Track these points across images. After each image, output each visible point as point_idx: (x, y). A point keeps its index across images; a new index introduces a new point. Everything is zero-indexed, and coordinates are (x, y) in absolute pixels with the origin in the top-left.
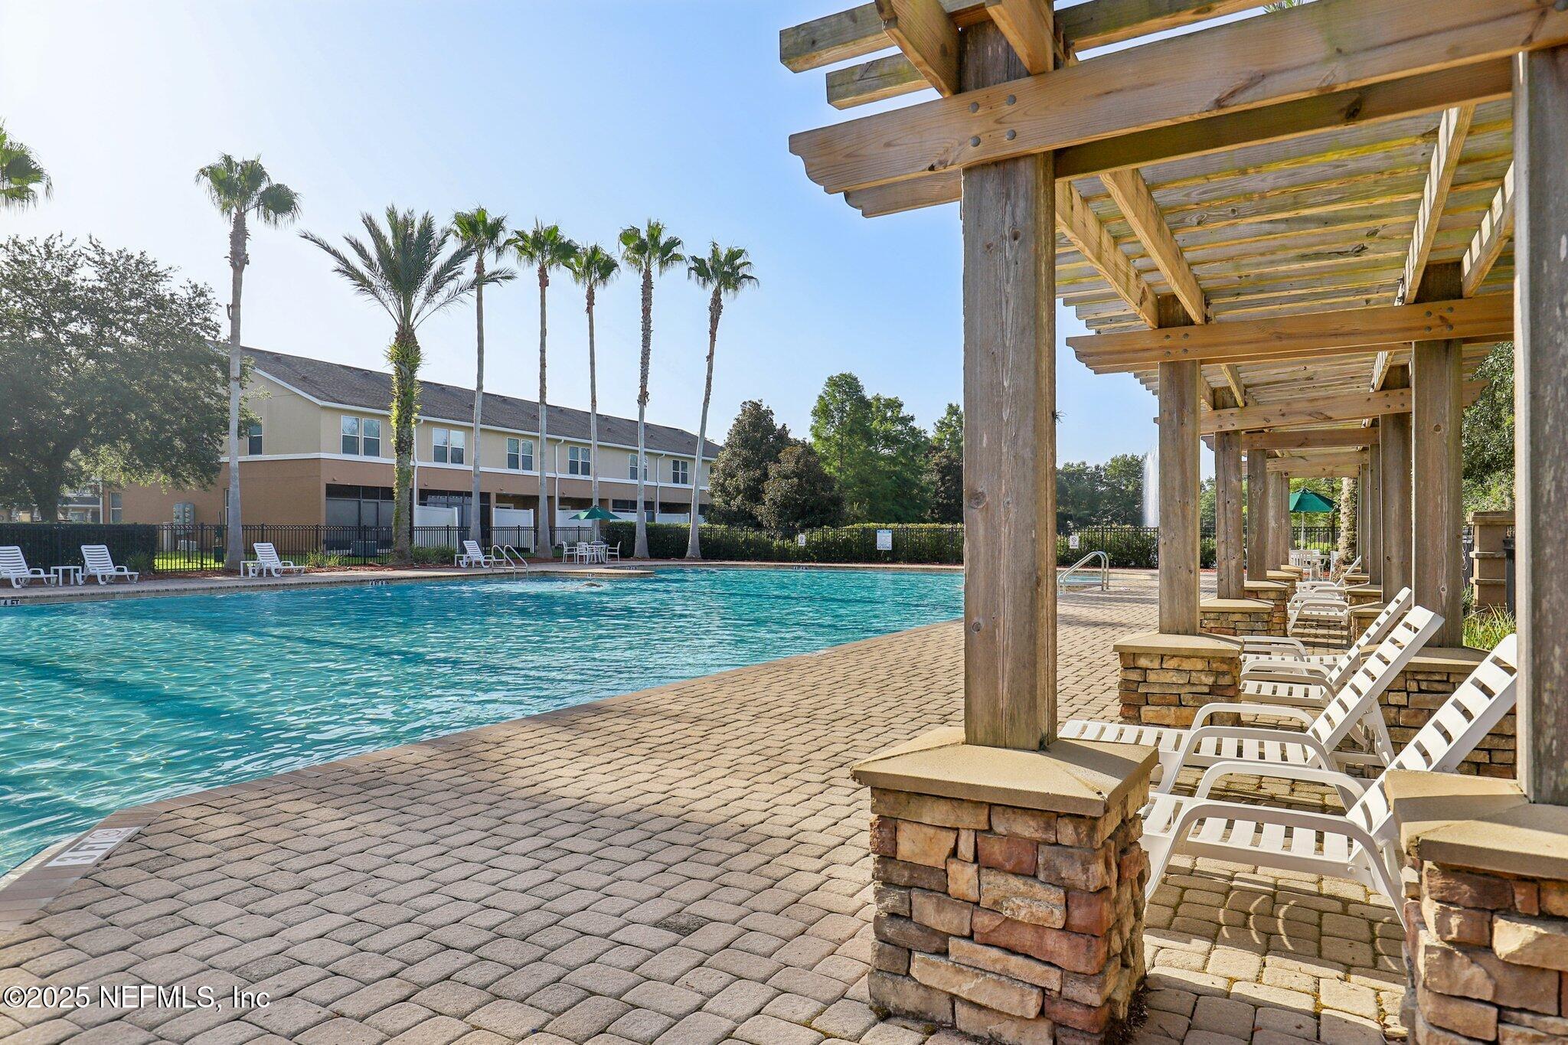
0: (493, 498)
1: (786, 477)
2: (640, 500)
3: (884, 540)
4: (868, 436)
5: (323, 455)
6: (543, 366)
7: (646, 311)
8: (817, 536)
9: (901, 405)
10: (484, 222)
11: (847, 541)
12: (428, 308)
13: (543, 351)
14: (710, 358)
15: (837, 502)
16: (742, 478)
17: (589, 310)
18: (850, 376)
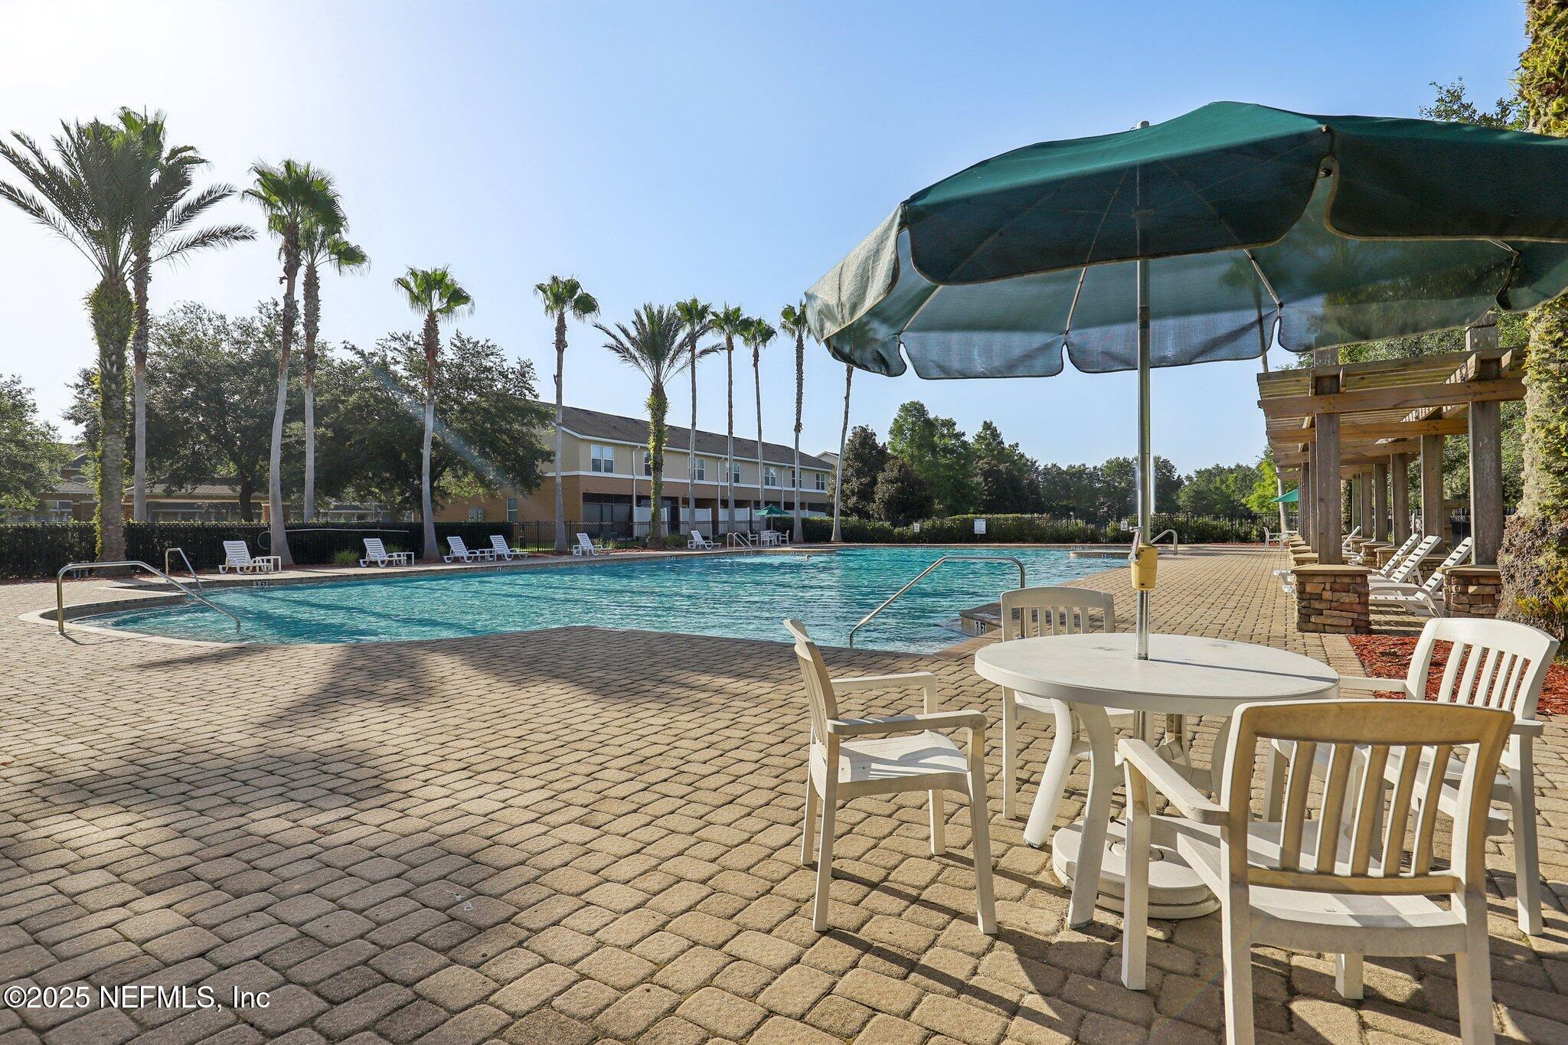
0: (680, 501)
1: (891, 482)
2: (796, 500)
3: (980, 526)
4: (933, 448)
5: (581, 473)
6: (730, 406)
7: (799, 365)
8: (928, 524)
9: (954, 424)
10: (696, 309)
11: (950, 529)
12: (673, 370)
13: (730, 396)
14: (847, 398)
15: (929, 500)
16: (855, 484)
17: (755, 365)
18: (917, 403)
